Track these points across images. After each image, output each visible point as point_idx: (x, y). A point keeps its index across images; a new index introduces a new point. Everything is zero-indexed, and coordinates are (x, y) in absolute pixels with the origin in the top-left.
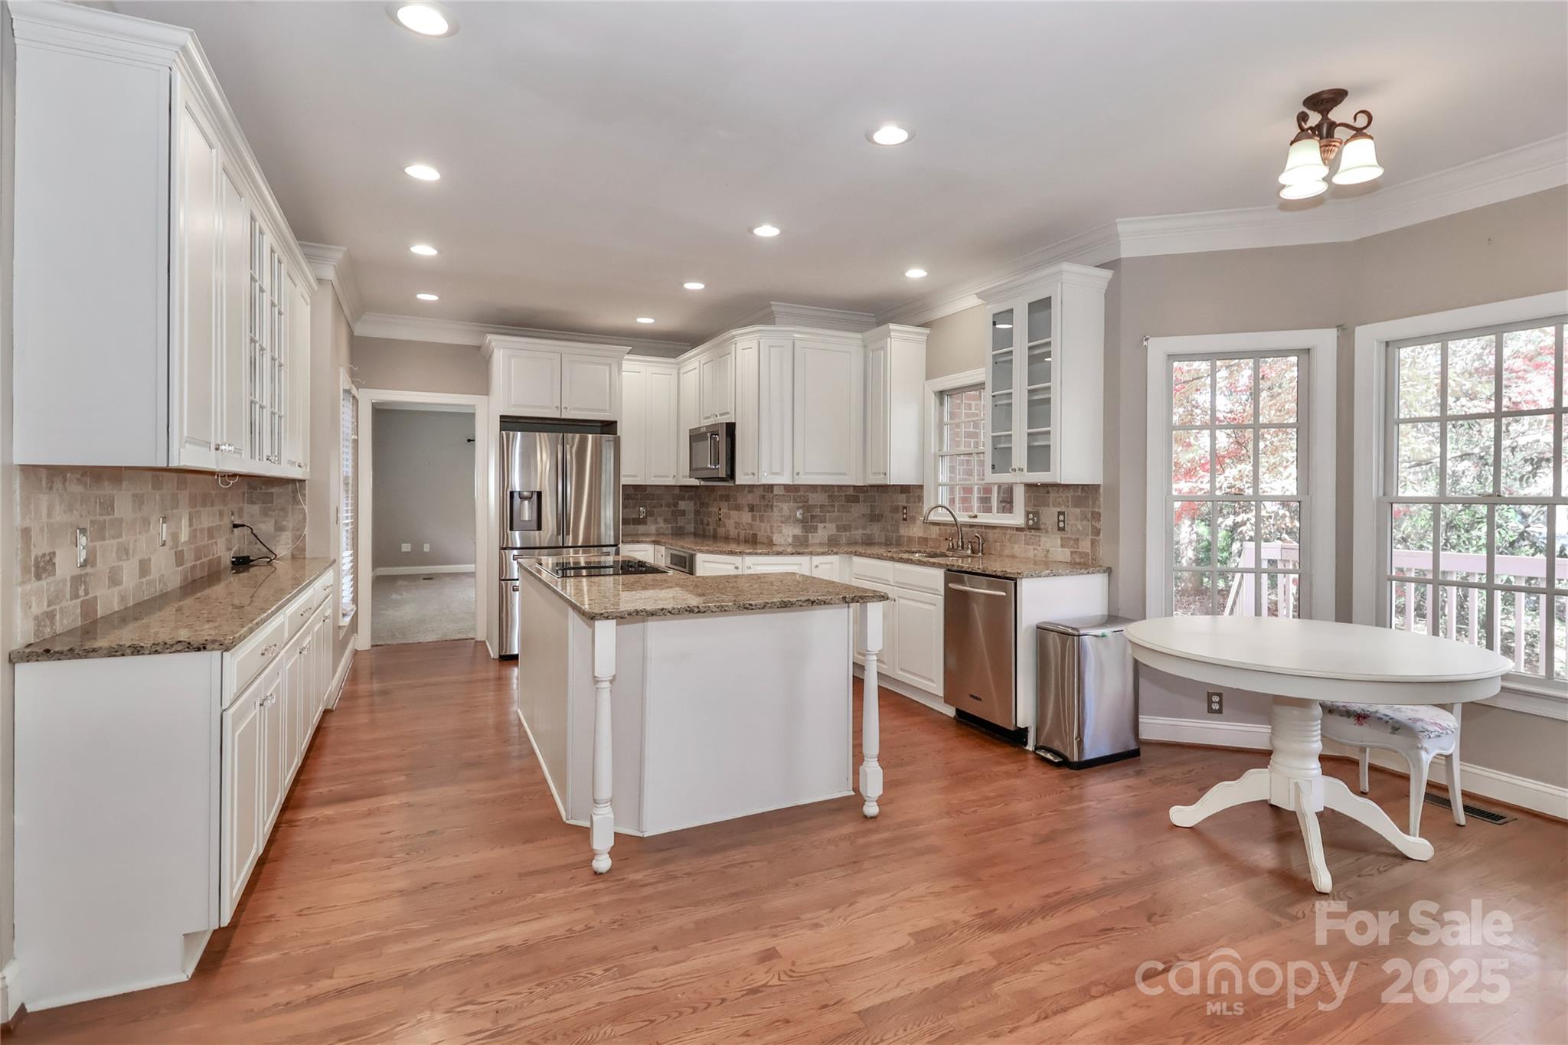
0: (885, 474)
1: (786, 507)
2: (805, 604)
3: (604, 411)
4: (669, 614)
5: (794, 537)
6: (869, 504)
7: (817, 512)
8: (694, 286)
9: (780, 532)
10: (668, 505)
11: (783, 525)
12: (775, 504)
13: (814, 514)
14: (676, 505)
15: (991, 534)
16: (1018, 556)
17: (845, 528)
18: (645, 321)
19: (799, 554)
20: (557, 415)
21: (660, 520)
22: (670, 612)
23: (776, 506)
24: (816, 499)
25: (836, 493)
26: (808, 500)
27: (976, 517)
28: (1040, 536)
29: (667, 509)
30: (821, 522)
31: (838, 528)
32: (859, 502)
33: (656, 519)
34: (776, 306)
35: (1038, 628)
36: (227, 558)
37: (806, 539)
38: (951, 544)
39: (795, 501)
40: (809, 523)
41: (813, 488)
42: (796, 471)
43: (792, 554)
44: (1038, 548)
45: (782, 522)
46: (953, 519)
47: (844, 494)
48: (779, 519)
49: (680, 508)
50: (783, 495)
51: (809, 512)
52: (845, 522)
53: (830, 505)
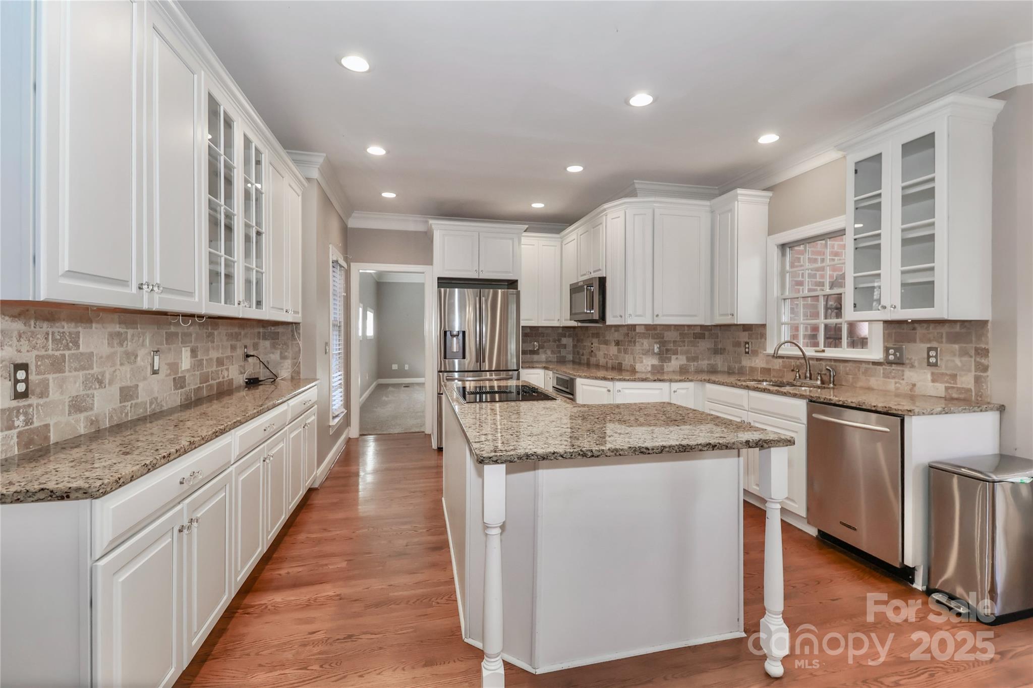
0: (733, 315)
1: (646, 343)
2: (706, 448)
3: (510, 272)
4: (560, 458)
5: (653, 366)
6: (713, 340)
7: (671, 346)
8: (575, 169)
9: (642, 362)
10: (555, 341)
11: (644, 356)
12: (637, 340)
13: (669, 348)
14: (559, 340)
15: (841, 367)
16: (875, 388)
17: (695, 359)
18: (538, 206)
19: (660, 381)
20: (475, 276)
21: (549, 352)
22: (562, 456)
23: (638, 342)
24: (671, 335)
25: (686, 332)
26: (664, 337)
27: (823, 351)
28: (903, 371)
29: (554, 343)
30: (674, 354)
31: (688, 359)
32: (705, 339)
33: (546, 351)
34: (638, 184)
35: (929, 466)
36: (241, 380)
37: (662, 368)
38: (798, 375)
39: (653, 338)
40: (664, 355)
41: (668, 327)
42: (656, 313)
43: (655, 381)
44: (902, 382)
45: (643, 354)
46: (801, 353)
47: (692, 332)
48: (641, 351)
49: (562, 343)
50: (644, 333)
51: (664, 346)
52: (693, 355)
53: (681, 341)
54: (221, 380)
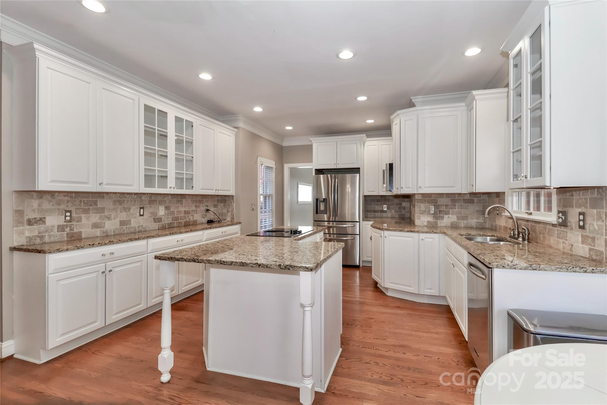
1: (423, 206)
3: (354, 163)
6: (482, 204)
7: (443, 208)
8: (362, 98)
9: (420, 219)
10: (397, 204)
11: (421, 215)
12: (416, 204)
13: (441, 209)
14: (400, 204)
15: (538, 226)
17: (465, 218)
18: (370, 121)
19: (411, 231)
20: (335, 167)
21: (393, 211)
23: (417, 205)
24: (441, 201)
25: (457, 198)
26: (437, 202)
27: (531, 214)
28: (567, 232)
29: (397, 206)
30: (446, 214)
31: (458, 218)
32: (474, 203)
33: (391, 210)
34: (415, 100)
36: (205, 220)
39: (429, 202)
40: (438, 214)
41: (441, 195)
43: (408, 231)
44: (566, 242)
45: (421, 214)
46: (509, 214)
47: (462, 198)
48: (419, 212)
49: (403, 206)
50: (421, 199)
51: (438, 209)
52: (463, 215)
53: (452, 205)
54: (187, 220)
